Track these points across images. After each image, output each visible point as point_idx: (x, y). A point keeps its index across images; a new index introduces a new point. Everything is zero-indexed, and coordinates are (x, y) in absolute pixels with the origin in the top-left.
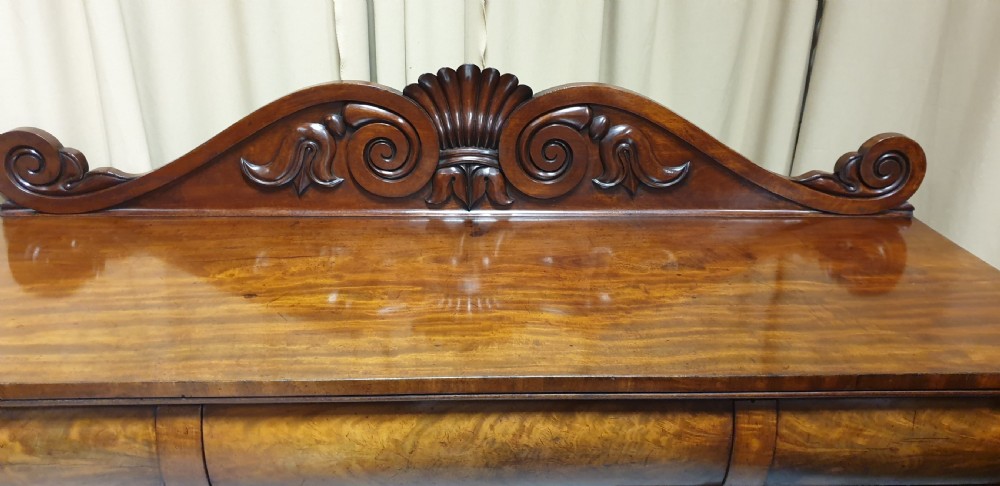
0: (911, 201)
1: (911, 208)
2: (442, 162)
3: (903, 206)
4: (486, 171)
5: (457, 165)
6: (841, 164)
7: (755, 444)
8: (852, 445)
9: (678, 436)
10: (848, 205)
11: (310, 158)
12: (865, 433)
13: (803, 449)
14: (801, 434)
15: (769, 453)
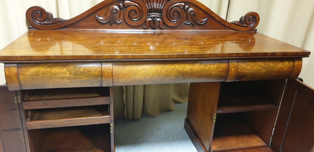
0: (256, 28)
1: (256, 30)
2: (148, 17)
3: (255, 29)
4: (158, 19)
5: (151, 18)
6: (241, 19)
7: (233, 70)
8: (252, 70)
9: (217, 68)
10: (243, 29)
11: (114, 15)
12: (255, 67)
13: (243, 71)
14: (242, 67)
15: (236, 72)
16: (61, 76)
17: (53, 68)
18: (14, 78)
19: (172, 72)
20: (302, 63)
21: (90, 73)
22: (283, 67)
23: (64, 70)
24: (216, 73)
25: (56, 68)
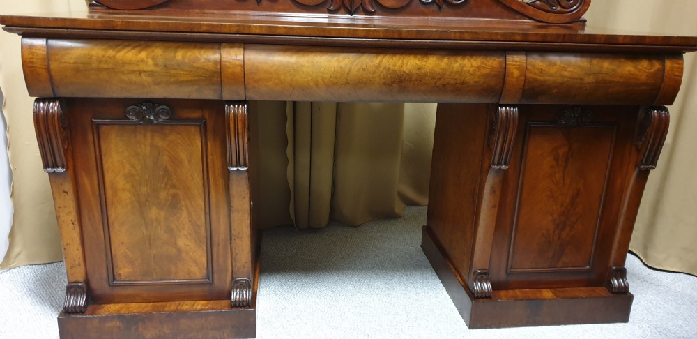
0: (584, 17)
1: (584, 21)
3: (581, 19)
7: (516, 73)
8: (562, 76)
9: (479, 68)
10: (552, 18)
13: (538, 78)
14: (537, 69)
15: (523, 78)
16: (136, 68)
17: (119, 51)
18: (40, 66)
19: (374, 72)
20: (683, 64)
21: (195, 65)
22: (637, 73)
23: (143, 55)
24: (476, 79)
25: (126, 50)
